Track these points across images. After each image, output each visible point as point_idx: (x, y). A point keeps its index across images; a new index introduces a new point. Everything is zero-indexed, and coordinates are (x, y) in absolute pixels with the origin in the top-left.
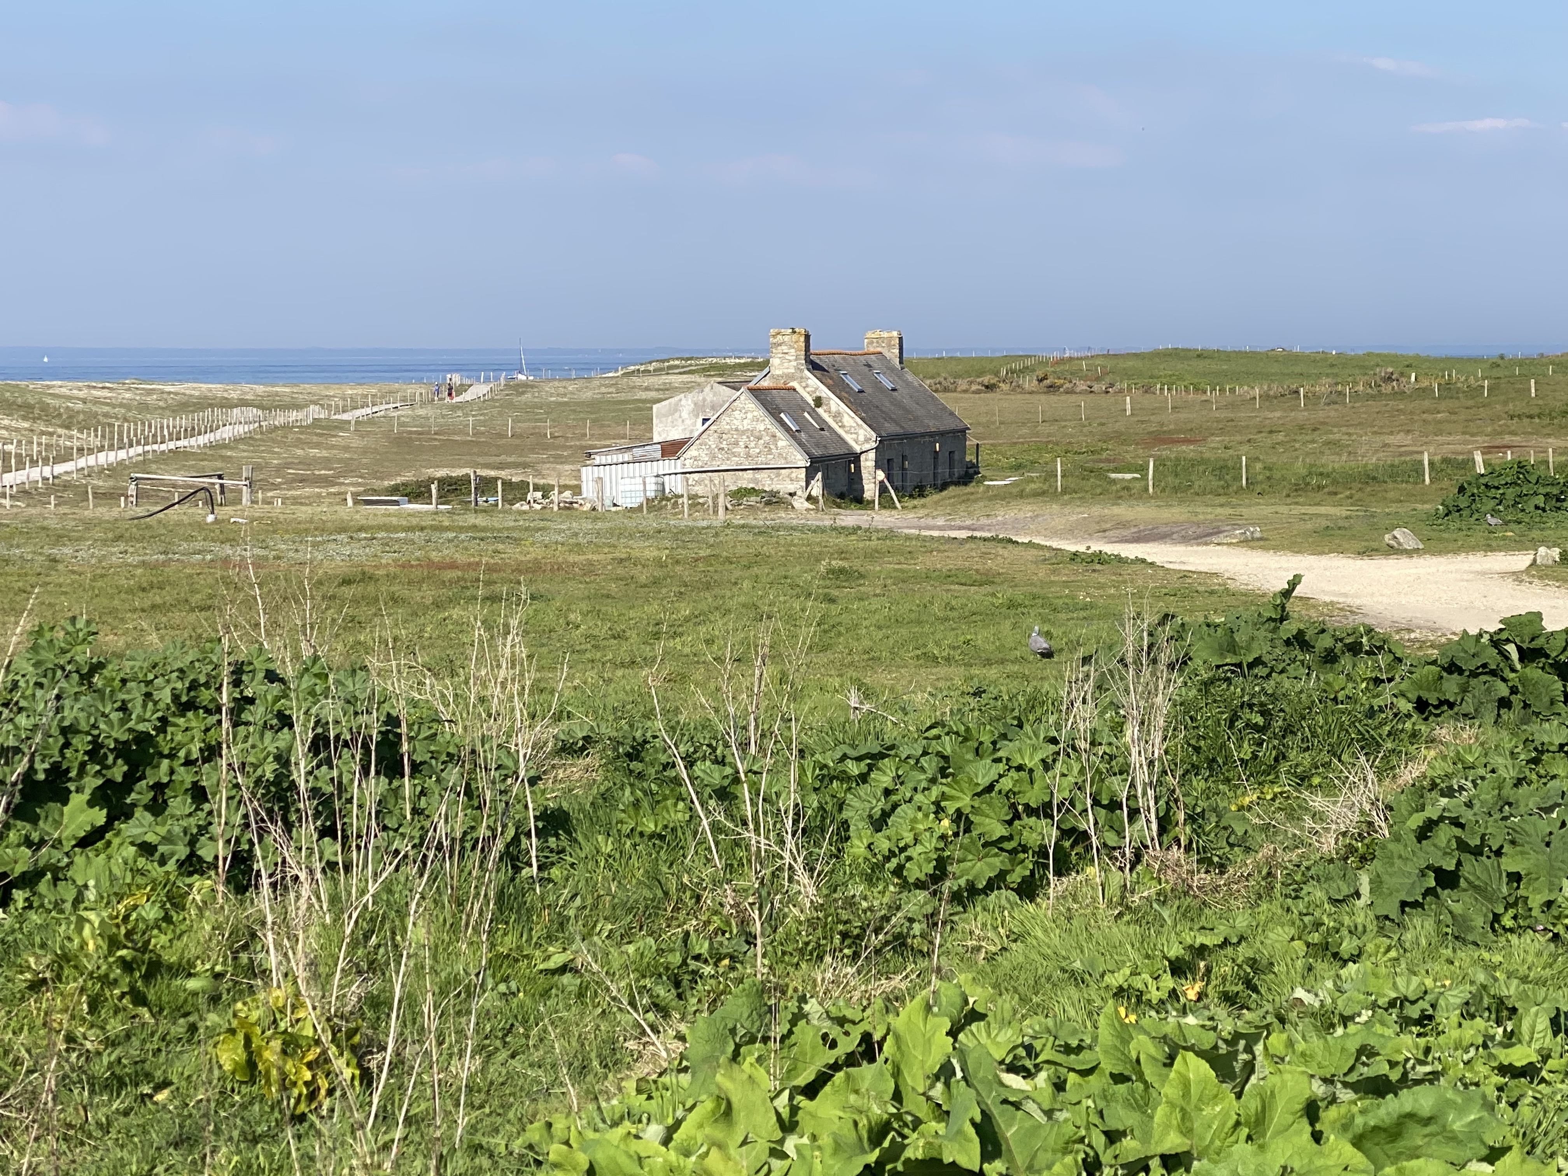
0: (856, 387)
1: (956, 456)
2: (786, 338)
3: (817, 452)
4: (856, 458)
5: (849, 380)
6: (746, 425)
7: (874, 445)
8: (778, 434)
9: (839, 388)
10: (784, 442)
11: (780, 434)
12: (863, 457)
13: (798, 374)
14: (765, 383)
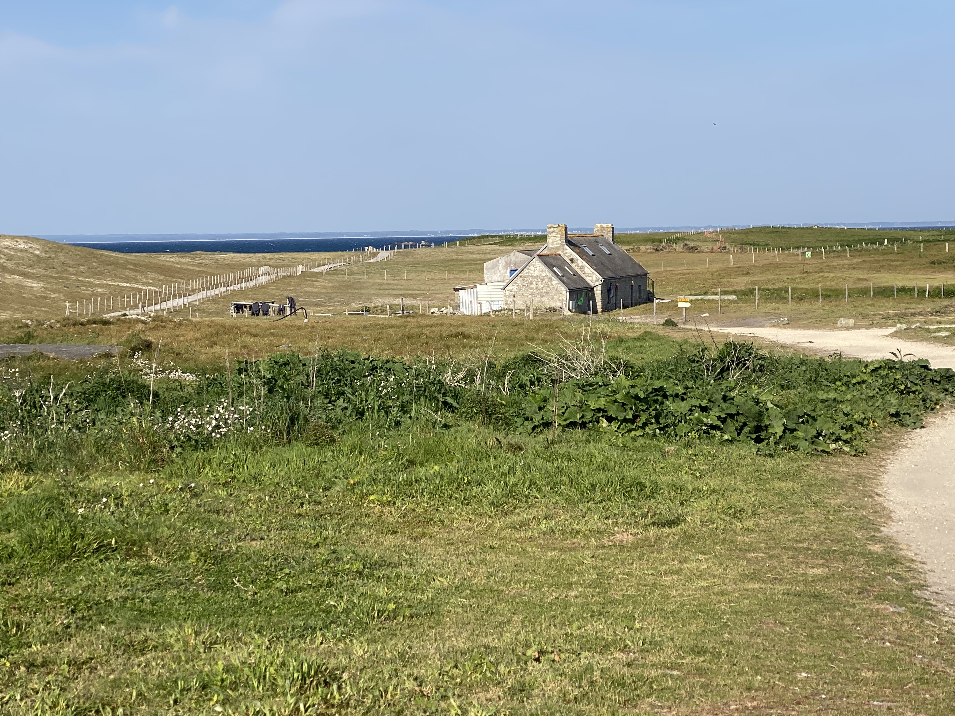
0: (591, 253)
1: (642, 288)
2: (555, 229)
3: (573, 287)
4: (592, 289)
5: (587, 250)
6: (536, 273)
7: (601, 283)
8: (553, 278)
9: (583, 255)
10: (555, 281)
11: (554, 278)
12: (595, 289)
13: (562, 247)
14: (545, 252)
